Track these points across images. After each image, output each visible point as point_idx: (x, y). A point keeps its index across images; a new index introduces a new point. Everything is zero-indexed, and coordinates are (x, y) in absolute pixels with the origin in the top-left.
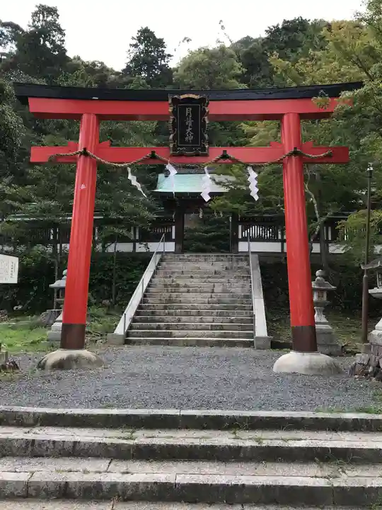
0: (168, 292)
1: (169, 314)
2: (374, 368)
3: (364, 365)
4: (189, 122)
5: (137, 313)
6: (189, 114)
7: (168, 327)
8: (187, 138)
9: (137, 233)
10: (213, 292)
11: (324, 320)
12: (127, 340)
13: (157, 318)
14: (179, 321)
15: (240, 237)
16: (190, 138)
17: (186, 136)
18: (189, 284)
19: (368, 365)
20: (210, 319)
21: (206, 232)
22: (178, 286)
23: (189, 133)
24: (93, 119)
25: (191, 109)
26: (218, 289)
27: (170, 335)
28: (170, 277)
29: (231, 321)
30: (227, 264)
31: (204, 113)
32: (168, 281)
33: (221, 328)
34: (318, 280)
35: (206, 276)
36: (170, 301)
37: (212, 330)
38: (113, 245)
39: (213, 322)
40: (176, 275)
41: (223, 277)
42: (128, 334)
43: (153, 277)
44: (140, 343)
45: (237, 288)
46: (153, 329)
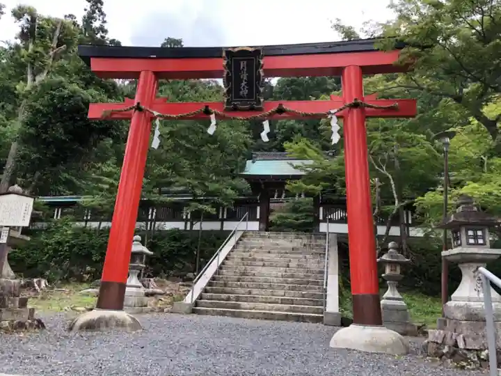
0: (244, 265)
1: (241, 286)
2: (449, 347)
3: (437, 343)
4: (244, 76)
5: (210, 284)
6: (244, 67)
7: (238, 299)
8: (241, 93)
9: (225, 213)
10: (288, 267)
11: (398, 295)
12: (194, 309)
13: (228, 289)
14: (250, 293)
15: (321, 218)
16: (245, 92)
17: (241, 90)
18: (264, 258)
19: (443, 343)
20: (282, 292)
21: (297, 219)
22: (254, 260)
23: (244, 87)
24: (151, 77)
25: (245, 62)
26: (293, 264)
27: (238, 307)
28: (248, 251)
29: (303, 296)
30: (305, 241)
31: (259, 66)
32: (246, 255)
33: (292, 302)
34: (391, 252)
35: (284, 252)
36: (244, 274)
37: (282, 303)
38: (199, 223)
39: (284, 295)
40: (255, 250)
41: (301, 253)
42: (196, 304)
43: (232, 251)
44: (206, 313)
45: (312, 264)
46: (223, 300)
